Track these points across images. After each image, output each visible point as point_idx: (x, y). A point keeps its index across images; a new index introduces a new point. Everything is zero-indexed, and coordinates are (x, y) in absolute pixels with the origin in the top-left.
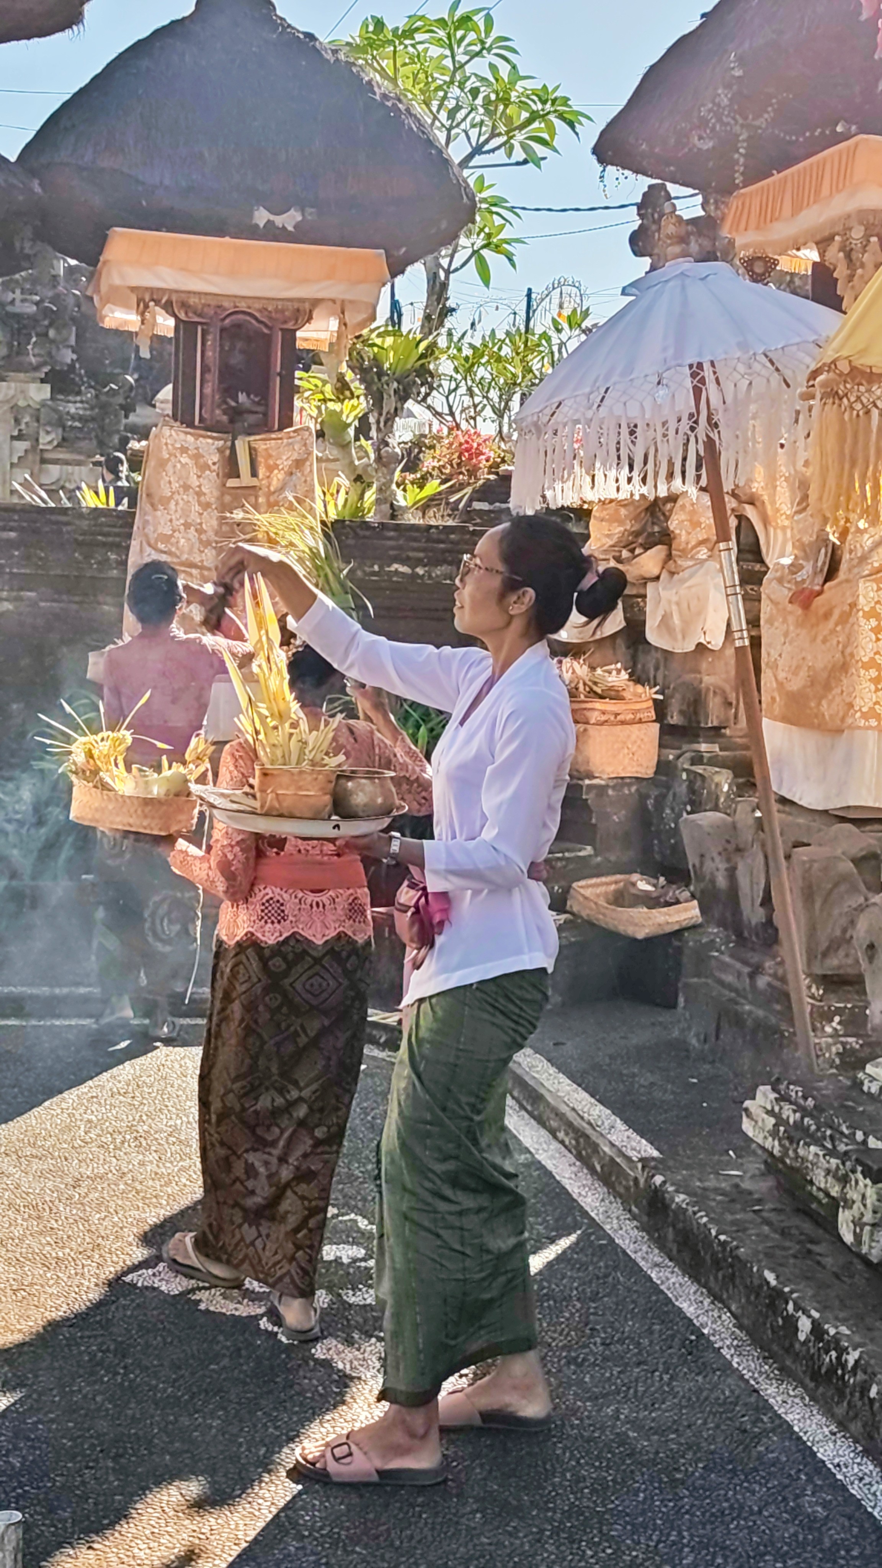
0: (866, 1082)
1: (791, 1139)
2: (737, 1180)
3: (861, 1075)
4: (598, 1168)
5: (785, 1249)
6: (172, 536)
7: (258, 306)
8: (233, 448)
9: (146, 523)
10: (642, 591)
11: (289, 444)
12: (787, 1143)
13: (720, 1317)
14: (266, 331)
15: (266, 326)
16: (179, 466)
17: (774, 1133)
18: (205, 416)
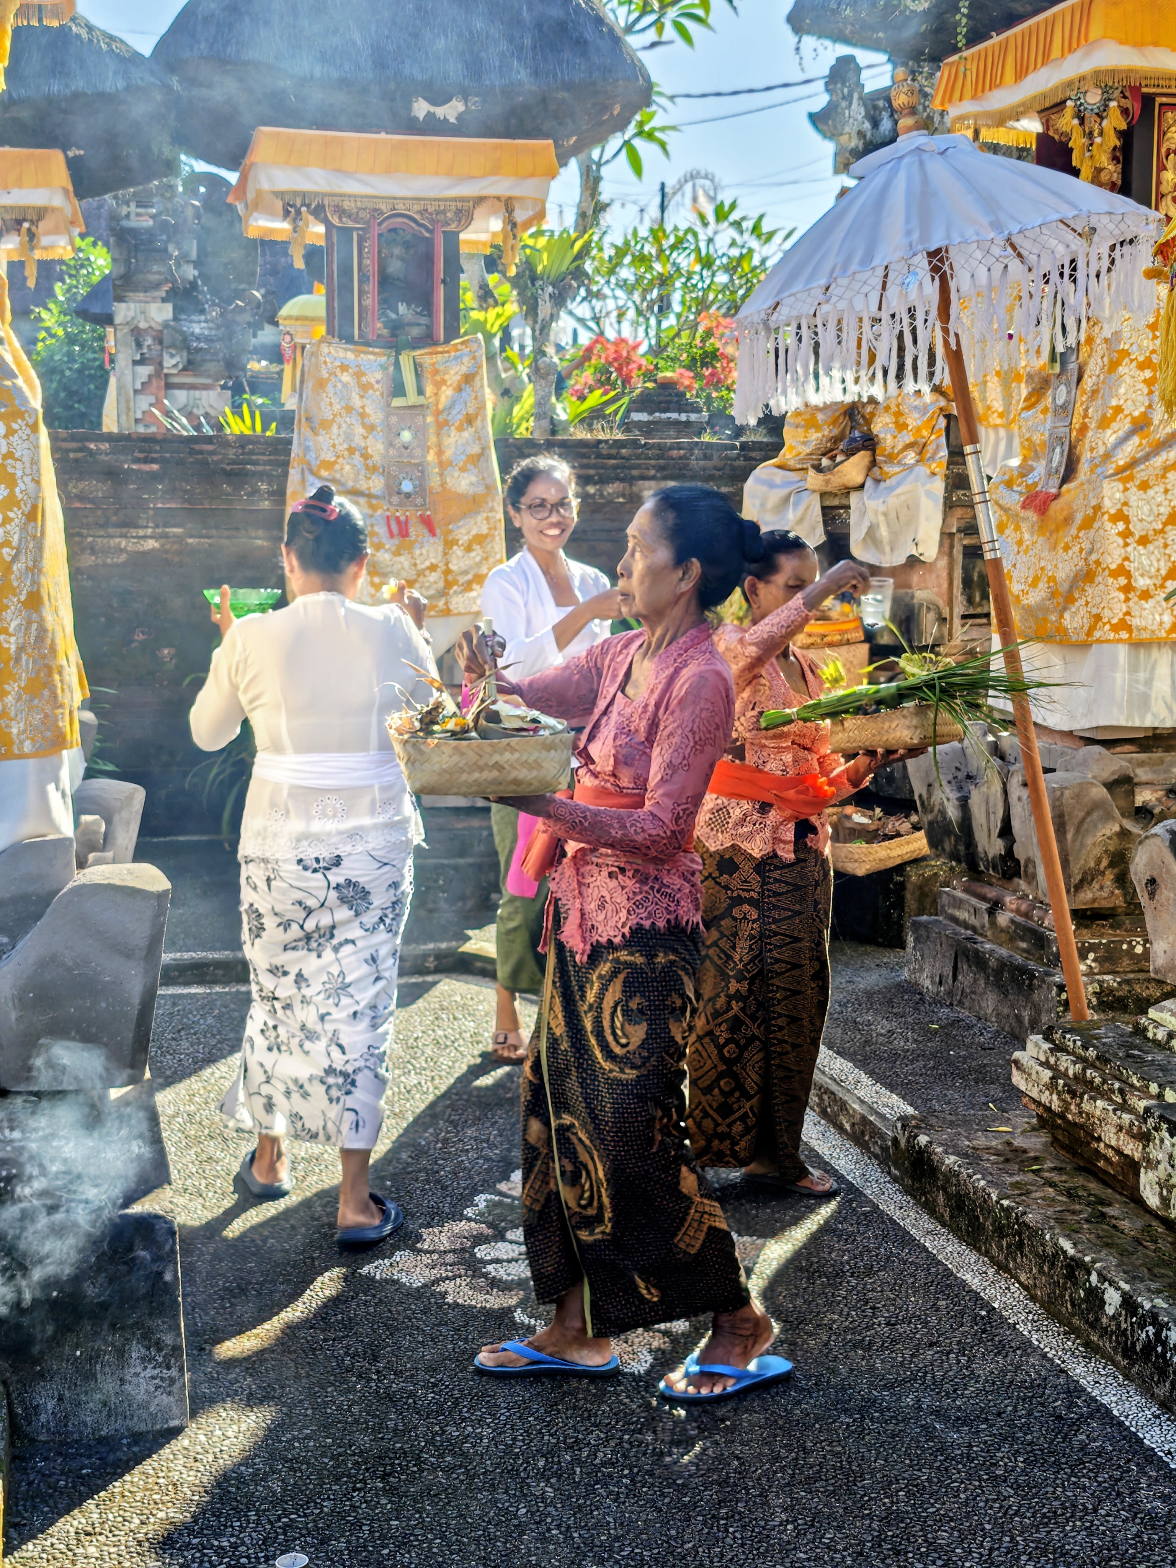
0: (1151, 1028)
1: (1073, 1094)
2: (1008, 1137)
3: (1143, 1020)
4: (847, 1127)
5: (1074, 1213)
6: (335, 462)
7: (416, 207)
8: (397, 364)
9: (307, 449)
10: (844, 502)
11: (456, 358)
12: (1068, 1097)
13: (1008, 1288)
14: (427, 235)
15: (427, 230)
16: (339, 385)
17: (1052, 1086)
18: (367, 330)
